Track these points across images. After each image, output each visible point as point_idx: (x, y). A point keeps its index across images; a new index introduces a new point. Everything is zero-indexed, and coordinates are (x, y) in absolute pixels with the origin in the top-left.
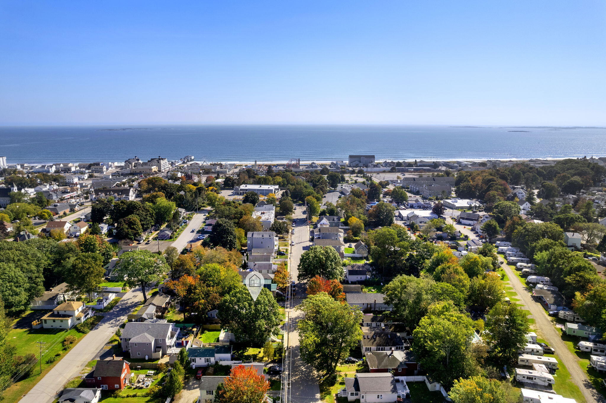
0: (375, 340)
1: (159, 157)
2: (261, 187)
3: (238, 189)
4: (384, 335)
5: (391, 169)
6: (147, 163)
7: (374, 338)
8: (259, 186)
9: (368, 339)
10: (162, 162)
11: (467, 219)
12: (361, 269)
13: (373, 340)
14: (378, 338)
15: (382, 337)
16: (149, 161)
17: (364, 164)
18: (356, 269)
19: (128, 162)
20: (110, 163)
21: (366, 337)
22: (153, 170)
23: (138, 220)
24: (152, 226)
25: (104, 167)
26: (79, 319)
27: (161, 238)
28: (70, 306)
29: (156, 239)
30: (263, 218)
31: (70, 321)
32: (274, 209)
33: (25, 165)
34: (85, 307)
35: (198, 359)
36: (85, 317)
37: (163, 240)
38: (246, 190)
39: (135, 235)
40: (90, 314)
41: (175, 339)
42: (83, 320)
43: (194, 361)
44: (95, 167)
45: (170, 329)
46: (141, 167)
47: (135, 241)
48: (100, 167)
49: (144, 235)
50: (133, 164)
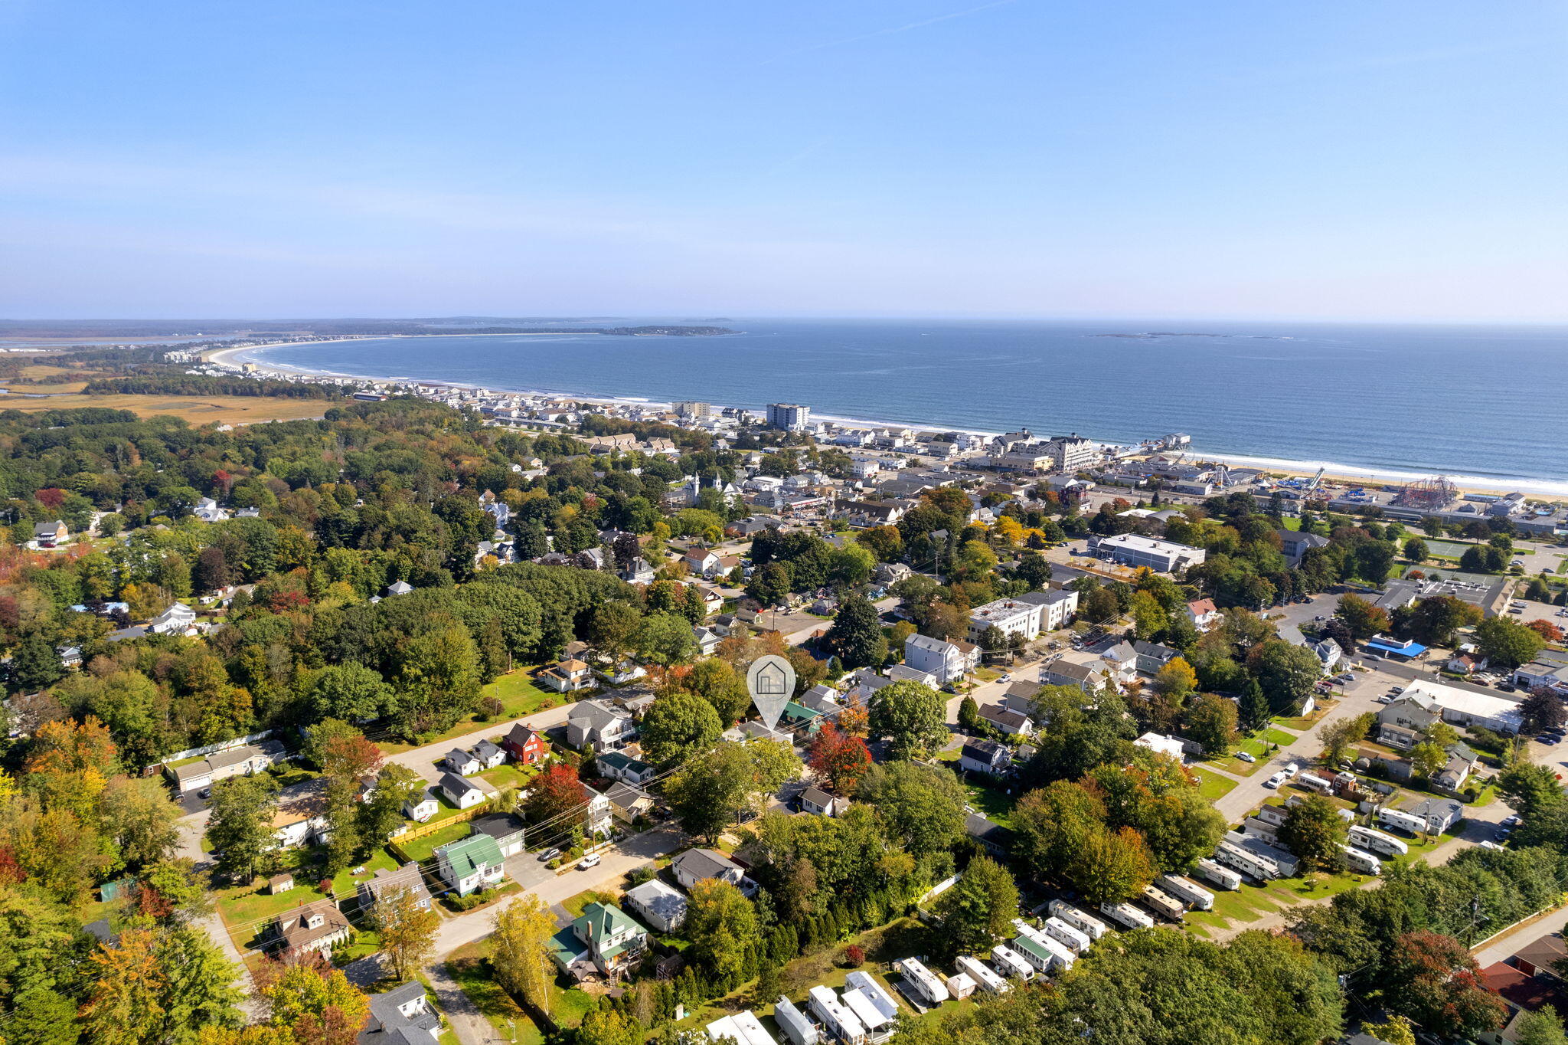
2: (1156, 545)
3: (1095, 543)
8: (1152, 542)
10: (1070, 447)
12: (985, 751)
16: (1042, 443)
18: (978, 748)
19: (1000, 440)
22: (1039, 465)
23: (784, 571)
24: (819, 587)
25: (955, 445)
26: (573, 684)
27: (816, 611)
28: (570, 665)
29: (809, 611)
30: (989, 616)
31: (563, 683)
32: (1059, 603)
33: (834, 426)
34: (589, 673)
35: (607, 765)
36: (583, 684)
37: (818, 614)
38: (1113, 548)
39: (770, 595)
40: (592, 684)
41: (616, 738)
42: (577, 687)
43: (604, 766)
44: (936, 443)
45: (615, 723)
46: (1014, 457)
47: (774, 606)
48: (946, 444)
49: (793, 599)
50: (1010, 445)
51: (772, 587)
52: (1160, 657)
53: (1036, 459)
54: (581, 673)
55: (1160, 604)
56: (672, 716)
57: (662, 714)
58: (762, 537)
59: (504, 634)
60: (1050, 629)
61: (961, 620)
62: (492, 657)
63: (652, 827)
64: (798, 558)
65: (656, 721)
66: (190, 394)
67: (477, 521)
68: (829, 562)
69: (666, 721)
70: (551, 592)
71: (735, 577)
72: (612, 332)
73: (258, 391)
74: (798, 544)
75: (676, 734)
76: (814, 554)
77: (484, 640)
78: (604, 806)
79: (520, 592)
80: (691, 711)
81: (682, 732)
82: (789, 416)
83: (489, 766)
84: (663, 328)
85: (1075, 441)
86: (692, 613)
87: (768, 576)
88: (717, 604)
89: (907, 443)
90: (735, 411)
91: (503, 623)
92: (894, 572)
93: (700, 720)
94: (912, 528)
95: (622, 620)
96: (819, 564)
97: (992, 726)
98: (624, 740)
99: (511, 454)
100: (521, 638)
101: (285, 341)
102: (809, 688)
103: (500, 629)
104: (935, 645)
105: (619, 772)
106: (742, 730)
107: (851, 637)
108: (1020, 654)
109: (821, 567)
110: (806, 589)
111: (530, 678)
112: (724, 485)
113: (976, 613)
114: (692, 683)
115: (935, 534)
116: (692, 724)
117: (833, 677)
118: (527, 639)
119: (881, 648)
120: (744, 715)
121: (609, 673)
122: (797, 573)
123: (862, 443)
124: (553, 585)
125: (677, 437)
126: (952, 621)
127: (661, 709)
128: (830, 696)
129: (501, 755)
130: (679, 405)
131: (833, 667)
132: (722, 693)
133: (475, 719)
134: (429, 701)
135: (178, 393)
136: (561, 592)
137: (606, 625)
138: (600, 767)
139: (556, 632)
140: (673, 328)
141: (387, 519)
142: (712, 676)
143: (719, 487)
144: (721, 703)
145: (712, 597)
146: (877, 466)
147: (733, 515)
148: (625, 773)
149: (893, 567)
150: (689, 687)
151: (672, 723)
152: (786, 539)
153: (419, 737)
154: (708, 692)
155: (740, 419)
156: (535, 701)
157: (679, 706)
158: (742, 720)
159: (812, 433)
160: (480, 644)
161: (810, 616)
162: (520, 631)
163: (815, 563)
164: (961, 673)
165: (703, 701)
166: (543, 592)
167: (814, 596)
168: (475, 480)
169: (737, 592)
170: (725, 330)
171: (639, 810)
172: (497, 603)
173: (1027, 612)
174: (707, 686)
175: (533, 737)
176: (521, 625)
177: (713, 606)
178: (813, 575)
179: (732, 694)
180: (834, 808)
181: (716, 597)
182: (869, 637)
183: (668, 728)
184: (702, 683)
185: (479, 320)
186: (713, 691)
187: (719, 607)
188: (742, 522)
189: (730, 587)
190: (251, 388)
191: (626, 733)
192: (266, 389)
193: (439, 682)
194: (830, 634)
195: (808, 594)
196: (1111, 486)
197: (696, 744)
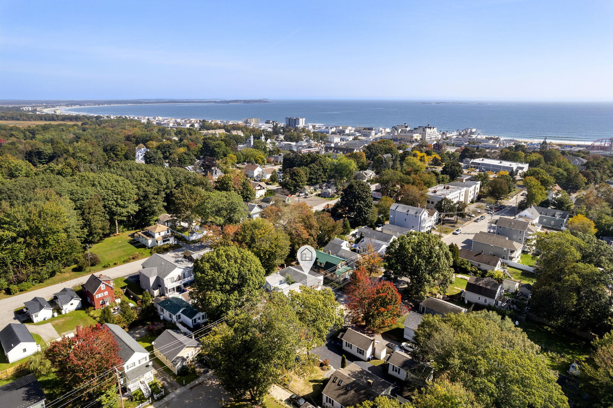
0: (345, 394)
1: (429, 125)
2: (501, 163)
3: (468, 162)
4: (364, 393)
6: (413, 131)
7: (346, 389)
8: (499, 162)
9: (339, 385)
10: (428, 130)
12: (489, 287)
13: (341, 392)
14: (353, 392)
15: (360, 394)
16: (415, 129)
18: (481, 285)
19: (395, 128)
20: (381, 129)
21: (337, 381)
22: (415, 137)
23: (303, 172)
24: (324, 182)
25: (373, 131)
26: (157, 242)
27: (323, 195)
28: (155, 228)
29: (319, 195)
30: (438, 193)
31: (150, 241)
32: (474, 186)
33: (316, 126)
34: (170, 233)
35: (165, 310)
36: (164, 241)
37: (325, 197)
38: (479, 164)
39: (295, 187)
40: (172, 241)
41: (178, 284)
42: (160, 243)
43: (162, 311)
44: (365, 131)
45: (177, 272)
46: (403, 134)
47: (297, 194)
48: (369, 131)
49: (308, 189)
50: (400, 130)
51: (296, 181)
52: (554, 216)
53: (414, 135)
54: (163, 234)
55: (541, 184)
56: (217, 268)
57: (207, 265)
58: (288, 157)
59: (105, 206)
60: (469, 203)
61: (422, 195)
62: (94, 224)
63: (197, 377)
64: (311, 166)
65: (203, 272)
66: (24, 120)
67: (124, 152)
68: (329, 167)
69: (211, 272)
70: (145, 179)
71: (273, 179)
72: (220, 102)
73: (56, 118)
74: (309, 159)
75: (221, 284)
76: (320, 163)
77: (87, 211)
78: (144, 362)
79: (119, 178)
80: (236, 262)
81: (227, 282)
82: (296, 121)
83: (63, 312)
84: (241, 101)
85: (430, 128)
86: (247, 196)
87: (293, 175)
88: (262, 192)
89: (351, 132)
90: (271, 122)
91: (104, 199)
92: (366, 174)
93: (244, 270)
94: (372, 153)
95: (194, 196)
96: (323, 169)
97: (472, 265)
98: (185, 285)
99: (163, 135)
100: (119, 210)
101: (80, 106)
102: (329, 240)
103: (101, 204)
104: (412, 210)
105: (174, 317)
106: (282, 274)
107: (354, 206)
108: (462, 216)
109: (325, 171)
110: (316, 183)
111: (130, 238)
112: (266, 139)
113: (430, 192)
114: (240, 238)
115: (385, 156)
116: (236, 275)
117: (345, 232)
118: (123, 210)
119: (373, 215)
120: (283, 262)
121: (186, 234)
122: (310, 174)
123: (330, 132)
124: (146, 174)
125: (244, 130)
126: (418, 195)
127: (208, 262)
128: (345, 246)
129: (76, 302)
130: (246, 119)
131: (345, 226)
132: (266, 246)
133: (74, 270)
134: (26, 257)
135: (18, 120)
136: (152, 179)
137: (181, 199)
138: (159, 311)
139: (149, 206)
140: (245, 101)
141: (68, 151)
142: (256, 231)
143: (263, 140)
144: (265, 254)
145: (259, 188)
146: (339, 139)
147: (271, 153)
148: (179, 317)
149: (365, 172)
150: (238, 241)
151: (217, 274)
152: (303, 157)
153: (13, 287)
154: (253, 245)
155: (273, 125)
156: (128, 255)
157: (224, 258)
158: (282, 266)
159: (307, 129)
160: (83, 214)
161: (319, 198)
162: (118, 205)
163: (321, 168)
164: (429, 229)
165: (248, 253)
166: (139, 178)
167: (321, 188)
168: (135, 139)
169: (274, 187)
170: (266, 102)
171: (183, 359)
172: (100, 185)
173: (459, 191)
174: (253, 240)
175: (102, 286)
176: (119, 201)
177: (260, 193)
178: (320, 175)
179: (273, 246)
180: (374, 350)
181: (262, 188)
182: (366, 206)
183: (213, 280)
184: (248, 238)
185: (165, 100)
186: (258, 244)
187: (263, 194)
188: (276, 156)
189: (270, 184)
190: (53, 118)
191: (187, 280)
192: (60, 118)
193: (35, 242)
194: (337, 206)
195: (318, 186)
196: (451, 146)
197: (241, 293)
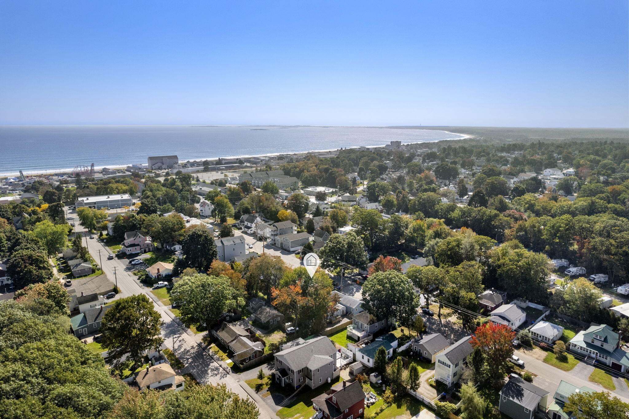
2: (109, 197)
5: (204, 169)
8: (107, 197)
11: (349, 201)
17: (168, 166)
